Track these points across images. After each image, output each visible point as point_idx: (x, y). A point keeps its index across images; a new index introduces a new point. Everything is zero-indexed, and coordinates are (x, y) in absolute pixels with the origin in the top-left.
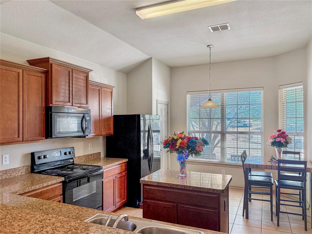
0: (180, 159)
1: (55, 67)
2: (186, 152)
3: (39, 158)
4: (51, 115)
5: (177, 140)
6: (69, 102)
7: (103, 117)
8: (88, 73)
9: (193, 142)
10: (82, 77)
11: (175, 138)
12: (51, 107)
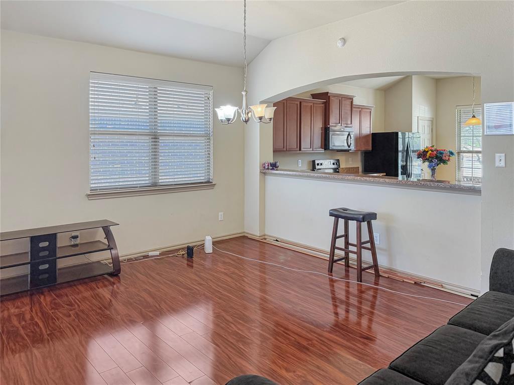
0: (430, 167)
1: (332, 98)
2: (435, 161)
3: (318, 164)
4: (329, 132)
5: (428, 152)
6: (339, 123)
7: (363, 135)
8: (353, 99)
9: (441, 153)
10: (348, 102)
11: (426, 150)
12: (329, 127)
